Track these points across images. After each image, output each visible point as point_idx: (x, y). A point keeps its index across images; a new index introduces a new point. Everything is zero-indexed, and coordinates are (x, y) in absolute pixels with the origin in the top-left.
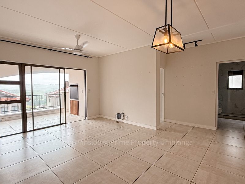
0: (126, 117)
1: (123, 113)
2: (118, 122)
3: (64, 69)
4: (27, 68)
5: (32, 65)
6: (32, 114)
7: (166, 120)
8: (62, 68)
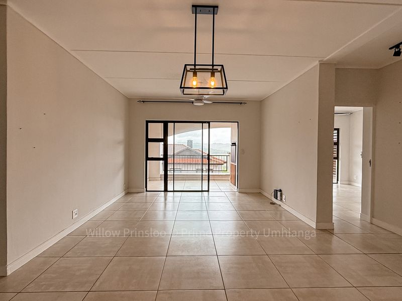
0: (284, 197)
1: (280, 191)
2: (273, 203)
3: (209, 123)
4: (170, 125)
5: (174, 122)
6: (173, 176)
7: (375, 221)
8: (205, 122)
